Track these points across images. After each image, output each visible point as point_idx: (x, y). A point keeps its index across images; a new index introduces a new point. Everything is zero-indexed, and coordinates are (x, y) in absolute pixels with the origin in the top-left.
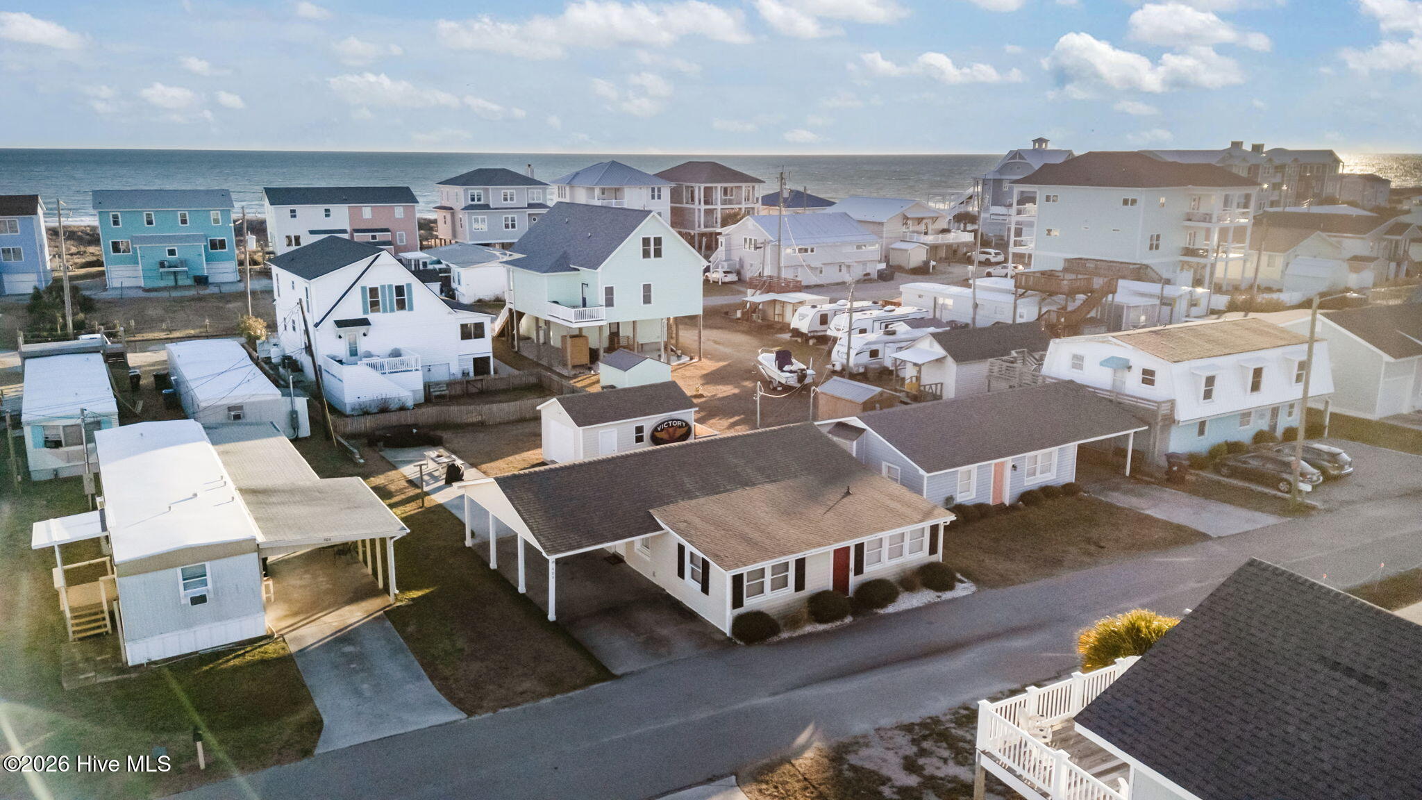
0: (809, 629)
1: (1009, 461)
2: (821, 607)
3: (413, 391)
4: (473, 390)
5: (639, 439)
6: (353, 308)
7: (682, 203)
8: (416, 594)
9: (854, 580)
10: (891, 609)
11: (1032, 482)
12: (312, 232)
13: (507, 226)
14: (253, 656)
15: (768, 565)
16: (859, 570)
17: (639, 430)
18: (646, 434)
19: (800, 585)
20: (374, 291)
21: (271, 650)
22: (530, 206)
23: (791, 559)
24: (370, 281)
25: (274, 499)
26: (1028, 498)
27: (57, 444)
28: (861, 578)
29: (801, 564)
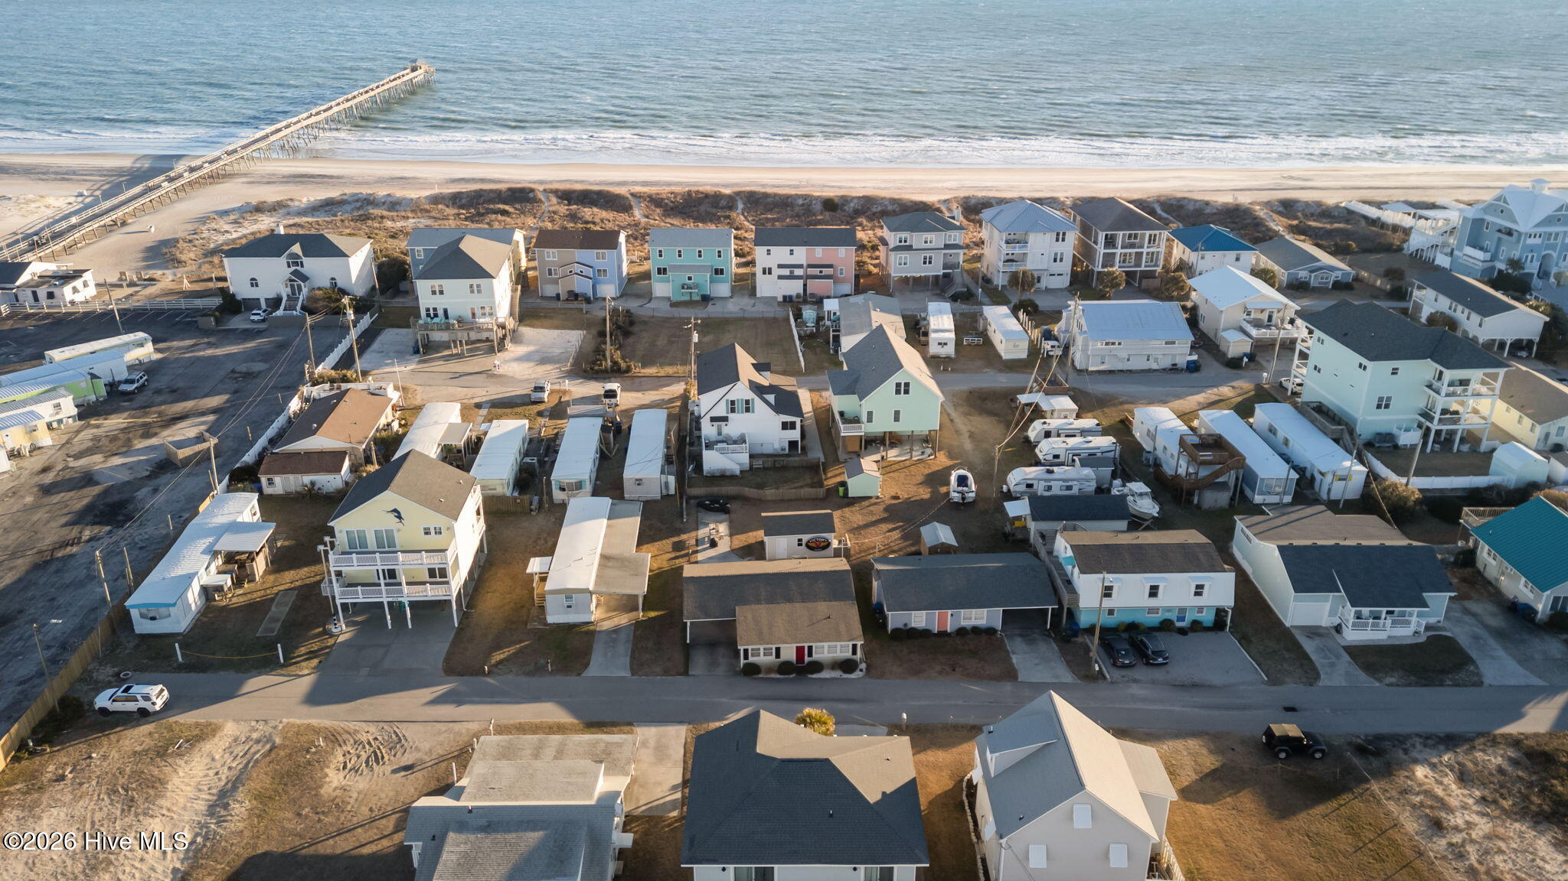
0: (773, 676)
1: (950, 612)
2: (785, 668)
3: (740, 464)
4: (777, 465)
5: (800, 545)
6: (721, 410)
7: (1090, 240)
8: (653, 614)
9: (807, 659)
10: (814, 676)
11: (964, 623)
12: (780, 266)
13: (925, 263)
14: (585, 629)
15: (762, 648)
16: (810, 654)
17: (800, 540)
18: (804, 542)
19: (778, 655)
20: (733, 402)
21: (592, 628)
22: (947, 247)
23: (774, 647)
24: (731, 397)
25: (610, 564)
26: (962, 632)
27: (564, 490)
28: (810, 659)
29: (778, 650)
